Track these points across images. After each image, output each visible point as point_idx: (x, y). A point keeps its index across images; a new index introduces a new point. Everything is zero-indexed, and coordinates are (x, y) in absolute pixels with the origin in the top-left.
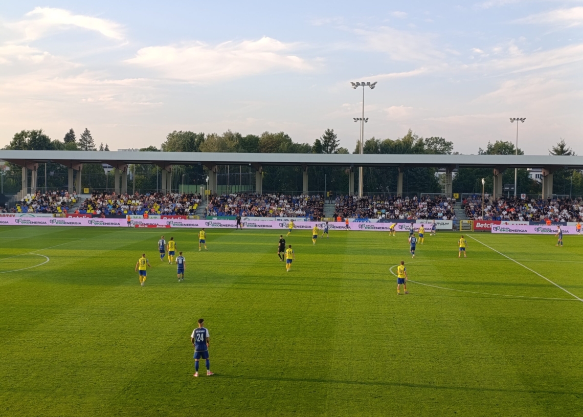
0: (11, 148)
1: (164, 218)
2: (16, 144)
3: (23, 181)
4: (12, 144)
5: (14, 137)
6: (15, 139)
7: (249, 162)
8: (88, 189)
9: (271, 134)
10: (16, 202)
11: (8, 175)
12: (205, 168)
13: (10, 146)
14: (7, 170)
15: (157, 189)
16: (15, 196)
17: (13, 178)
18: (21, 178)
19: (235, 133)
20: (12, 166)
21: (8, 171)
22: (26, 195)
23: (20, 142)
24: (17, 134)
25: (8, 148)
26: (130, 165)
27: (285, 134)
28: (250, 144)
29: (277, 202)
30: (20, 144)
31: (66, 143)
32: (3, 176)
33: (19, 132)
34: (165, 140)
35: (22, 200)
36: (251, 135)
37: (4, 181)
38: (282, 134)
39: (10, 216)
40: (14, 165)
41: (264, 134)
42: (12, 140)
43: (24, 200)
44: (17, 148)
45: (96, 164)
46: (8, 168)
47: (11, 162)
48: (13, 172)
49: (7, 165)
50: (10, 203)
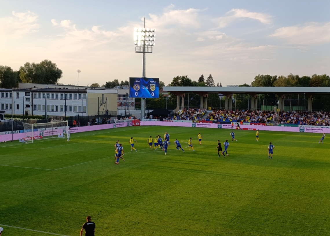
0: (172, 86)
1: (252, 124)
2: (174, 83)
3: (177, 103)
4: (172, 83)
5: (173, 79)
6: (173, 80)
7: (304, 93)
8: (211, 107)
9: (318, 75)
10: (174, 114)
11: (170, 99)
12: (276, 96)
13: (171, 84)
14: (169, 97)
15: (248, 108)
16: (173, 111)
17: (172, 101)
18: (176, 101)
19: (295, 75)
20: (172, 95)
21: (169, 98)
22: (179, 110)
23: (176, 82)
24: (175, 78)
25: (170, 85)
26: (234, 94)
27: (327, 75)
28: (305, 82)
29: (321, 116)
30: (176, 83)
31: (199, 82)
32: (167, 100)
33: (176, 77)
34: (253, 80)
35: (177, 113)
36: (306, 76)
37: (168, 103)
38: (325, 75)
39: (171, 121)
40: (173, 94)
41: (314, 76)
42: (172, 81)
43: (178, 113)
44: (174, 86)
45: (215, 94)
46: (170, 96)
47: (171, 92)
48: (172, 98)
49: (169, 94)
50: (171, 114)
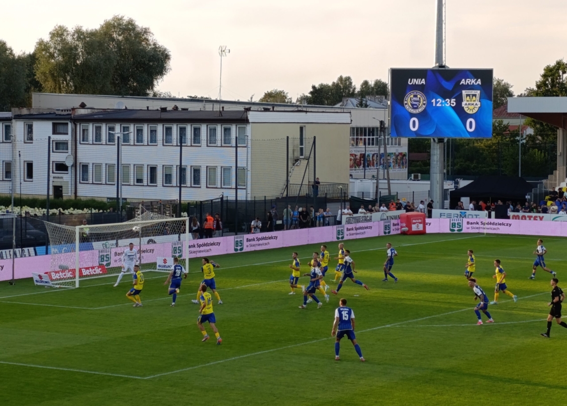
0: (537, 94)
2: (546, 85)
3: (558, 154)
4: (539, 87)
5: (543, 72)
6: (544, 76)
10: (547, 193)
11: (531, 143)
13: (535, 88)
14: (528, 133)
16: (544, 181)
17: (539, 148)
18: (554, 148)
20: (538, 126)
21: (530, 136)
22: (563, 181)
23: (553, 81)
24: (548, 67)
25: (531, 94)
30: (553, 85)
32: (522, 144)
33: (552, 64)
37: (524, 154)
39: (535, 218)
40: (542, 125)
42: (539, 79)
43: (560, 189)
44: (547, 94)
46: (530, 131)
47: (537, 118)
48: (540, 138)
49: (530, 124)
50: (535, 195)
